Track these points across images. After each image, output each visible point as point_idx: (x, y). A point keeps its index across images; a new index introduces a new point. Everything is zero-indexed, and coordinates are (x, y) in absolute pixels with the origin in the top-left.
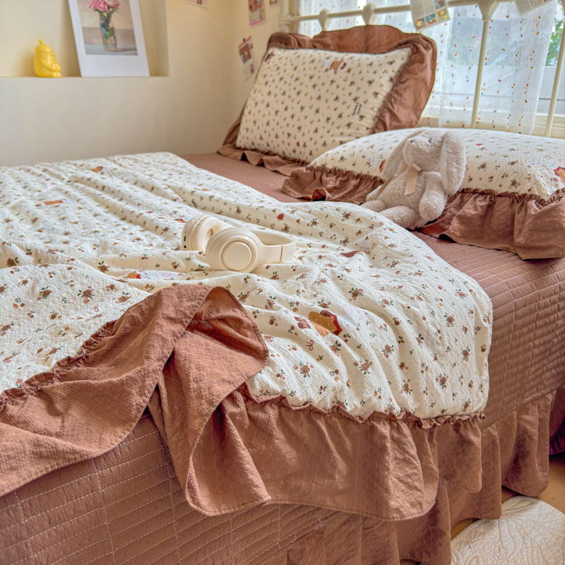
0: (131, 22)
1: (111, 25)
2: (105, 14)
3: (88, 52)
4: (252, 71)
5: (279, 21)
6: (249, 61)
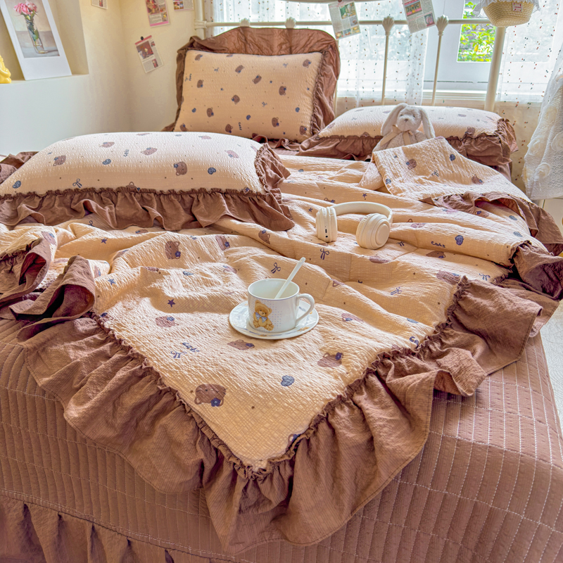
0: (48, 24)
1: (35, 29)
2: (29, 18)
4: (156, 65)
5: (195, 25)
6: (150, 57)
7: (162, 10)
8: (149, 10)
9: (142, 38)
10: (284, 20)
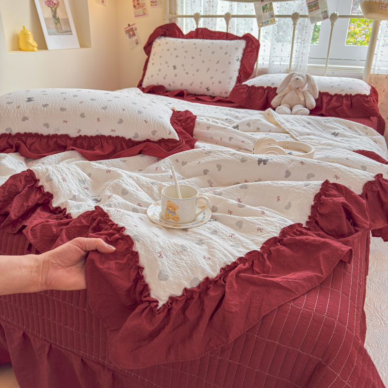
0: (66, 14)
1: (57, 16)
2: (54, 9)
3: (49, 34)
4: (137, 43)
5: (164, 17)
6: (134, 38)
7: (143, 7)
9: (129, 25)
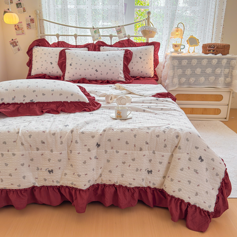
4: (19, 50)
5: (37, 35)
6: (16, 47)
7: (22, 29)
8: (16, 29)
9: (12, 40)
10: (73, 34)
